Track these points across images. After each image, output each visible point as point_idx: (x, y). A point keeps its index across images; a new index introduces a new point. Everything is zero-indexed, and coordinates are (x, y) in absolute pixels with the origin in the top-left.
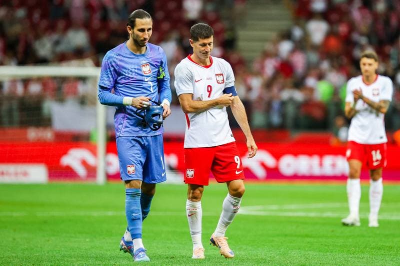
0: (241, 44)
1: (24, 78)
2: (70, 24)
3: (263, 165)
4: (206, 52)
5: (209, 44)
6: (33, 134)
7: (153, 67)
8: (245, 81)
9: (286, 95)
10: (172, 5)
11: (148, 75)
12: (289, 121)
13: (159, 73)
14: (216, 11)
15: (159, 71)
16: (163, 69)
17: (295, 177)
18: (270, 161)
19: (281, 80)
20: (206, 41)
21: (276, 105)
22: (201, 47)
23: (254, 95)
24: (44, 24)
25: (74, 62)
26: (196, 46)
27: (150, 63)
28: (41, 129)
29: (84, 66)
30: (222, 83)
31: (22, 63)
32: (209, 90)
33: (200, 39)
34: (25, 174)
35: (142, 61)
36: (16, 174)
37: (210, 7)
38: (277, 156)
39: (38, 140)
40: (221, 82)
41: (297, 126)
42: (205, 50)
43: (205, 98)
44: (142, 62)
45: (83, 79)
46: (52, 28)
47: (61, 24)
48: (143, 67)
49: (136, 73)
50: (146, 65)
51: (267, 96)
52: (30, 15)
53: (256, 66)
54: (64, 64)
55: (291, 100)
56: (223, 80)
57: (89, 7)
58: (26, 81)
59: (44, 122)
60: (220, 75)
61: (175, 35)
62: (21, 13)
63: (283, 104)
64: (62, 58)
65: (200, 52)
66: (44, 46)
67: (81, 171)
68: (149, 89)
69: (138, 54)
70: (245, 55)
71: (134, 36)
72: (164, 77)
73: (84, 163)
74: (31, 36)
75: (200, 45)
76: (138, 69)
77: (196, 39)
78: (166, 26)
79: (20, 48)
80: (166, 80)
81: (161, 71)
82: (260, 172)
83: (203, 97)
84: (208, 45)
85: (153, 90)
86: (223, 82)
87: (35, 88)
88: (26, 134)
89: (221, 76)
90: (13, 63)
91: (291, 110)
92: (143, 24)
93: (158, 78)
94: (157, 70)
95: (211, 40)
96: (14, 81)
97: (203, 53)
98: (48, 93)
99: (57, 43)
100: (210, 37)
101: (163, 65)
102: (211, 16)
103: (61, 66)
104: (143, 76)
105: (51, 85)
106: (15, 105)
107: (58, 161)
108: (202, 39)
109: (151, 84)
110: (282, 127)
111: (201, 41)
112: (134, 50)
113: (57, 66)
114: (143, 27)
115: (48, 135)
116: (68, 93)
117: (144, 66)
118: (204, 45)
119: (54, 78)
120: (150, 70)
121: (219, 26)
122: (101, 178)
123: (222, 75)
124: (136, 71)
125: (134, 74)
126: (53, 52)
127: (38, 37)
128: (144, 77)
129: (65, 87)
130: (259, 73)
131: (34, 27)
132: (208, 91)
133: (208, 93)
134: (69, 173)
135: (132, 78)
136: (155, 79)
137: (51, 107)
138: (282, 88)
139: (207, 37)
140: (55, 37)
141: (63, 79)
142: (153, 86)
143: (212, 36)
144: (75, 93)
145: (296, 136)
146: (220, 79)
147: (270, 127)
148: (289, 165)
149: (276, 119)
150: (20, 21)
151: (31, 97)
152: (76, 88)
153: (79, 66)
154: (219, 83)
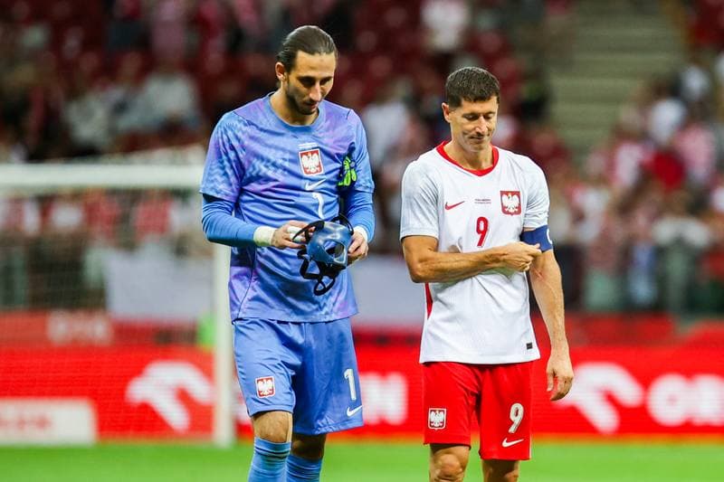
0: (561, 110)
1: (41, 192)
2: (151, 65)
3: (611, 399)
4: (479, 134)
5: (487, 117)
6: (62, 327)
7: (327, 159)
8: (569, 198)
9: (666, 230)
10: (395, 17)
11: (314, 176)
12: (675, 294)
13: (341, 174)
14: (502, 29)
15: (342, 170)
16: (353, 164)
17: (689, 429)
18: (628, 390)
19: (656, 195)
20: (478, 108)
21: (642, 255)
22: (465, 120)
23: (589, 233)
24: (90, 62)
25: (161, 154)
26: (456, 118)
27: (321, 149)
28: (81, 315)
29: (185, 163)
30: (516, 213)
31: (36, 156)
32: (482, 228)
33: (464, 102)
34: (43, 423)
35: (304, 142)
36: (21, 423)
37: (486, 22)
38: (645, 379)
39: (75, 341)
40: (511, 211)
41: (693, 305)
42: (474, 129)
43: (471, 246)
44: (302, 146)
45: (180, 195)
46: (108, 72)
47: (131, 63)
48: (304, 157)
49: (285, 169)
50: (312, 153)
51: (619, 234)
52: (56, 43)
53: (595, 163)
54: (136, 158)
55: (680, 243)
56: (519, 207)
57: (197, 22)
58: (46, 201)
59: (88, 298)
60: (513, 193)
61: (402, 88)
62: (35, 36)
63: (660, 252)
64: (133, 144)
65: (464, 134)
66: (88, 116)
67: (176, 416)
68: (313, 209)
69: (297, 125)
70: (571, 135)
71: (288, 87)
72: (353, 182)
73: (184, 397)
74: (58, 93)
75: (464, 116)
76: (291, 161)
77: (456, 103)
78: (380, 66)
79: (32, 120)
80: (359, 189)
81: (347, 167)
82: (603, 417)
83: (463, 244)
84: (482, 118)
85: (324, 214)
86: (519, 212)
87: (67, 218)
88: (44, 327)
89: (515, 197)
90: (15, 156)
91: (677, 268)
92: (312, 68)
93: (340, 184)
94: (339, 165)
95: (492, 105)
96: (17, 201)
97: (472, 137)
98: (97, 229)
99: (120, 108)
100: (489, 98)
101: (355, 154)
102: (491, 42)
103: (130, 163)
104: (300, 177)
105: (106, 209)
106: (19, 257)
107: (122, 392)
108: (470, 101)
109: (320, 199)
110: (657, 309)
111: (468, 107)
112: (286, 117)
113: (119, 163)
114: (311, 73)
115: (97, 329)
116: (146, 229)
117: (306, 154)
118: (474, 117)
119: (113, 193)
120: (319, 166)
121: (507, 66)
122: (223, 431)
123: (518, 193)
124: (287, 164)
125: (280, 171)
126: (112, 131)
127: (74, 94)
128: (303, 182)
129: (140, 213)
130: (603, 180)
131: (66, 69)
132: (478, 231)
133: (478, 237)
134: (146, 421)
135: (276, 180)
136: (333, 187)
137: (105, 262)
138: (658, 215)
139: (482, 98)
140: (116, 94)
141: (134, 196)
142: (326, 204)
143: (494, 99)
144: (162, 228)
145: (689, 328)
146: (511, 203)
147: (628, 309)
148: (672, 400)
149: (642, 290)
150: (33, 56)
151: (57, 238)
152: (165, 216)
153: (173, 163)
154: (508, 213)
